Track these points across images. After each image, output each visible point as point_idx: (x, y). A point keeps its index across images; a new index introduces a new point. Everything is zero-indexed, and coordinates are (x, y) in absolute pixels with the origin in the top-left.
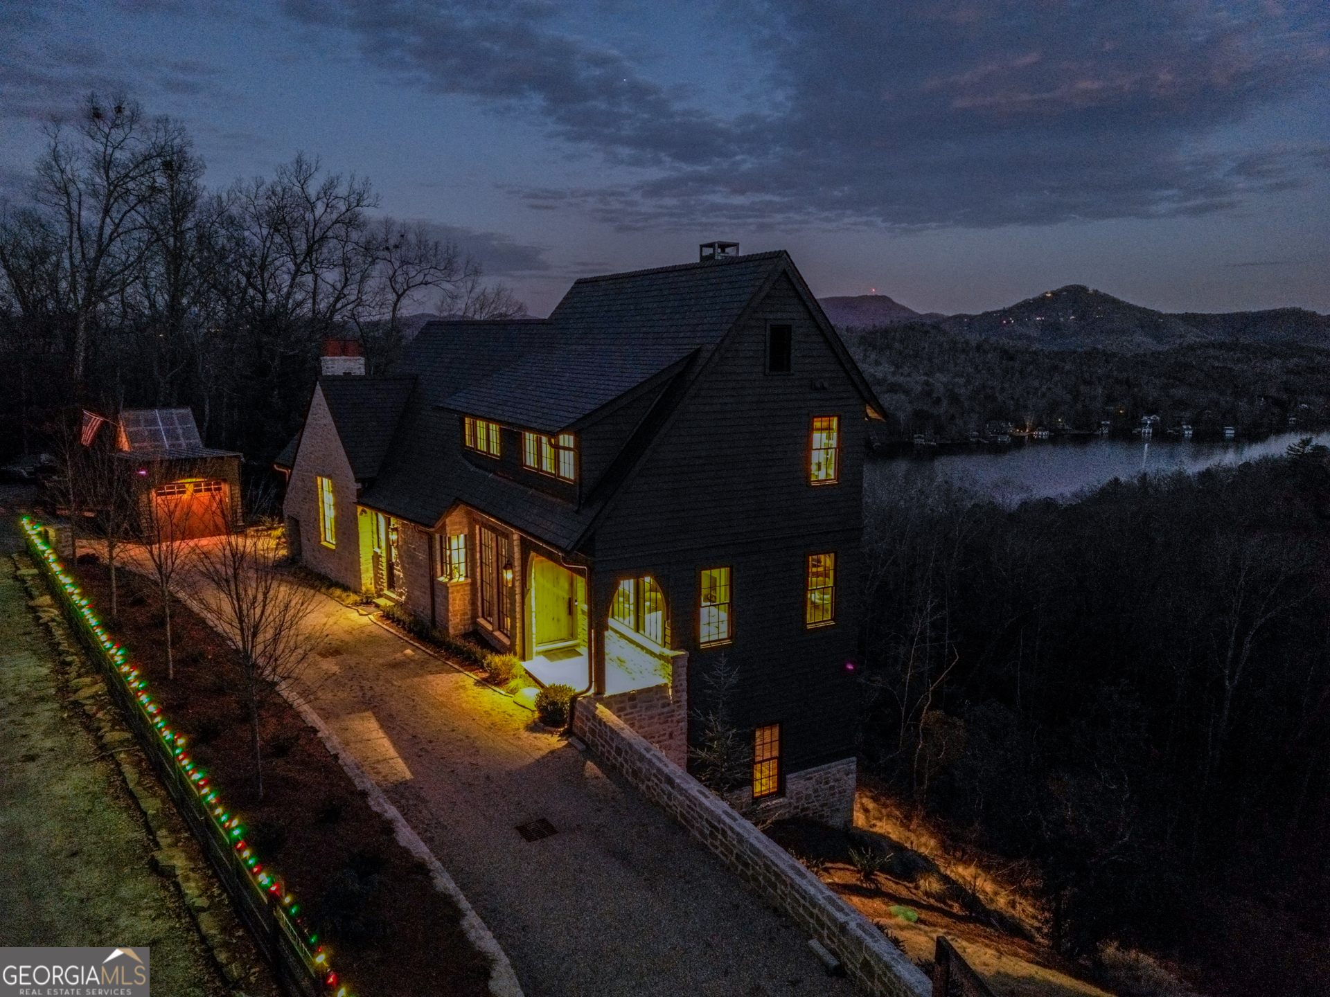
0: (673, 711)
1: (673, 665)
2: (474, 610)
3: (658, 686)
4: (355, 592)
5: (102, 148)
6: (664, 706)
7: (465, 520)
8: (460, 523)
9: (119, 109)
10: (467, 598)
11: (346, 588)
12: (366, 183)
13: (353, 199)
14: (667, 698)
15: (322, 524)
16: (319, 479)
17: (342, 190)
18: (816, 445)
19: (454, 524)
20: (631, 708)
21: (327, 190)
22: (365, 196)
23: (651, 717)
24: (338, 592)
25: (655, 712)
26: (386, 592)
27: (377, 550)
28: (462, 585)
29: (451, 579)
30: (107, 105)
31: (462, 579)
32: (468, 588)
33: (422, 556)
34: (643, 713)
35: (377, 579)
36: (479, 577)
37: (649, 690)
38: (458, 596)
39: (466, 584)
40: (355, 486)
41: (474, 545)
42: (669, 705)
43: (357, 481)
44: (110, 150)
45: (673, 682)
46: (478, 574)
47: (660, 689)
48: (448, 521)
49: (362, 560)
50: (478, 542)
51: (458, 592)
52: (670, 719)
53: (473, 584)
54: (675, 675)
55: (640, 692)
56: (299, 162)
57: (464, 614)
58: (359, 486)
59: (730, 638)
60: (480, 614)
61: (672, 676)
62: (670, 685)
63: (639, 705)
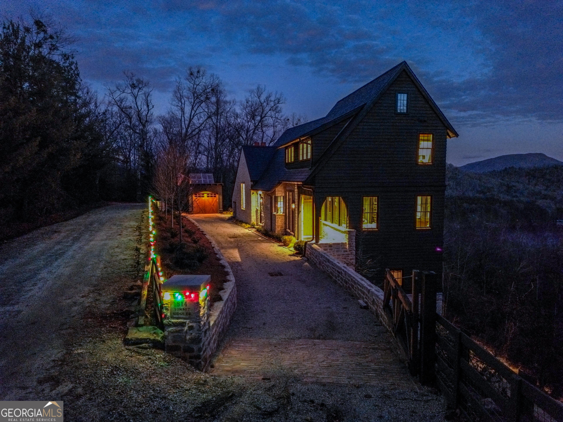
0: (349, 254)
1: (349, 235)
2: (286, 226)
3: (342, 243)
4: (249, 224)
5: (192, 85)
6: (345, 251)
7: (283, 190)
8: (281, 191)
9: (198, 72)
10: (283, 221)
11: (246, 223)
12: (281, 94)
13: (276, 102)
14: (346, 248)
15: (242, 202)
16: (242, 184)
17: (273, 98)
18: (421, 146)
19: (279, 191)
20: (330, 250)
21: (268, 98)
22: (281, 99)
23: (339, 255)
24: (244, 224)
25: (339, 253)
26: (259, 224)
27: (257, 208)
28: (281, 215)
29: (277, 213)
30: (195, 70)
31: (282, 213)
32: (283, 217)
33: (269, 206)
34: (335, 253)
35: (257, 219)
36: (287, 213)
37: (338, 244)
38: (280, 220)
39: (283, 215)
40: (250, 183)
41: (286, 200)
42: (347, 251)
43: (251, 181)
44: (195, 86)
45: (349, 242)
46: (287, 212)
47: (343, 244)
48: (276, 189)
49: (252, 212)
50: (288, 199)
51: (280, 218)
52: (347, 258)
53: (286, 216)
54: (350, 239)
55: (334, 244)
56: (258, 88)
57: (282, 227)
58: (252, 183)
59: (377, 228)
60: (288, 228)
61: (348, 239)
62: (347, 243)
63: (333, 249)
